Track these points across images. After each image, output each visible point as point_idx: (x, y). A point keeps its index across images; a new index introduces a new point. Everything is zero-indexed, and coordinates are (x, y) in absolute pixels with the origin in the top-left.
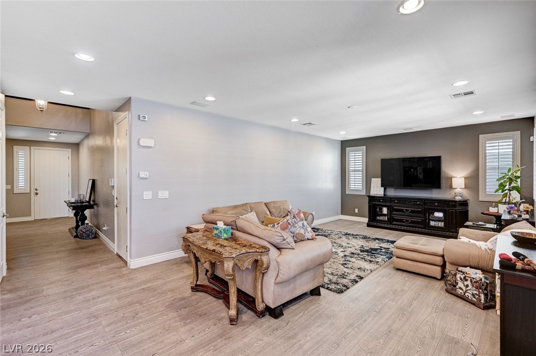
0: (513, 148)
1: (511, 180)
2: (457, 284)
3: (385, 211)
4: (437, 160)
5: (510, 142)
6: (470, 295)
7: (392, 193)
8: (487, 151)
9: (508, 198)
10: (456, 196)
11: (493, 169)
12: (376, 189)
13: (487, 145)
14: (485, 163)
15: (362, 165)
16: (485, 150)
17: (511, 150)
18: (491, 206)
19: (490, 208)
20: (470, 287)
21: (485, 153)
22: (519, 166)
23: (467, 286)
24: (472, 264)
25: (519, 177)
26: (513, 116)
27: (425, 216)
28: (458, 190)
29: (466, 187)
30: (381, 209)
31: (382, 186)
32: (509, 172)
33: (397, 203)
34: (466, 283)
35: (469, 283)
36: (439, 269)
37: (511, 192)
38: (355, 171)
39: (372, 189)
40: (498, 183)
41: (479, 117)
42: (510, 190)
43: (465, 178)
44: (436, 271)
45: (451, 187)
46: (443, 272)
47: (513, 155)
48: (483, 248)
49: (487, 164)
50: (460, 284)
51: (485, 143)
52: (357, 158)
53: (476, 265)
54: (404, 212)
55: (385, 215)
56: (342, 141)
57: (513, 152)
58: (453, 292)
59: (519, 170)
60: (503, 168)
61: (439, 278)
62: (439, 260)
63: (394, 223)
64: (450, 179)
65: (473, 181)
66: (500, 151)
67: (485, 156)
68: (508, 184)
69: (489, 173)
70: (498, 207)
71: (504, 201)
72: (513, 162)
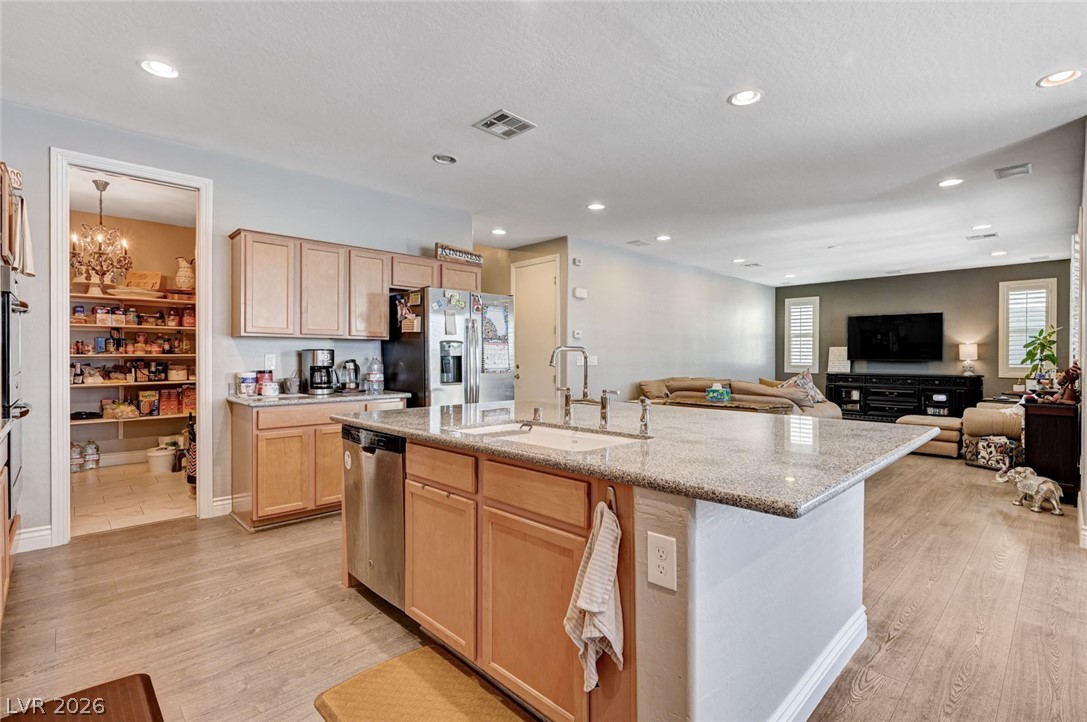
0: (1047, 302)
1: (1043, 346)
2: (979, 453)
3: (855, 395)
4: (936, 320)
5: (1042, 294)
6: (993, 462)
7: (863, 368)
8: (1011, 306)
9: (1038, 372)
10: (965, 371)
11: (1019, 331)
12: (837, 363)
13: (1011, 297)
14: (1008, 323)
15: (813, 326)
16: (1008, 304)
17: (1044, 304)
18: (1016, 384)
19: (1015, 386)
20: (994, 453)
21: (1008, 309)
22: (1055, 326)
23: (991, 453)
24: (995, 432)
25: (1054, 342)
26: (1047, 257)
27: (919, 401)
28: (968, 363)
29: (980, 358)
30: (849, 394)
31: (849, 359)
32: (1040, 335)
33: (876, 383)
34: (989, 450)
35: (993, 449)
36: (955, 445)
37: (1044, 363)
38: (801, 336)
39: (830, 363)
40: (1025, 351)
41: (999, 258)
42: (1041, 360)
43: (979, 345)
44: (952, 448)
45: (957, 358)
46: (960, 446)
47: (1047, 312)
48: (1008, 414)
49: (1010, 325)
50: (983, 453)
51: (1008, 295)
52: (804, 317)
53: (1000, 432)
54: (887, 396)
55: (855, 402)
56: (777, 289)
57: (1047, 307)
58: (975, 463)
59: (1054, 332)
60: (1033, 330)
61: (955, 456)
62: (955, 435)
63: (870, 413)
64: (957, 346)
65: (990, 350)
66: (1029, 305)
67: (1008, 313)
68: (1039, 351)
69: (1012, 337)
70: (1025, 384)
71: (1033, 376)
72: (1047, 322)
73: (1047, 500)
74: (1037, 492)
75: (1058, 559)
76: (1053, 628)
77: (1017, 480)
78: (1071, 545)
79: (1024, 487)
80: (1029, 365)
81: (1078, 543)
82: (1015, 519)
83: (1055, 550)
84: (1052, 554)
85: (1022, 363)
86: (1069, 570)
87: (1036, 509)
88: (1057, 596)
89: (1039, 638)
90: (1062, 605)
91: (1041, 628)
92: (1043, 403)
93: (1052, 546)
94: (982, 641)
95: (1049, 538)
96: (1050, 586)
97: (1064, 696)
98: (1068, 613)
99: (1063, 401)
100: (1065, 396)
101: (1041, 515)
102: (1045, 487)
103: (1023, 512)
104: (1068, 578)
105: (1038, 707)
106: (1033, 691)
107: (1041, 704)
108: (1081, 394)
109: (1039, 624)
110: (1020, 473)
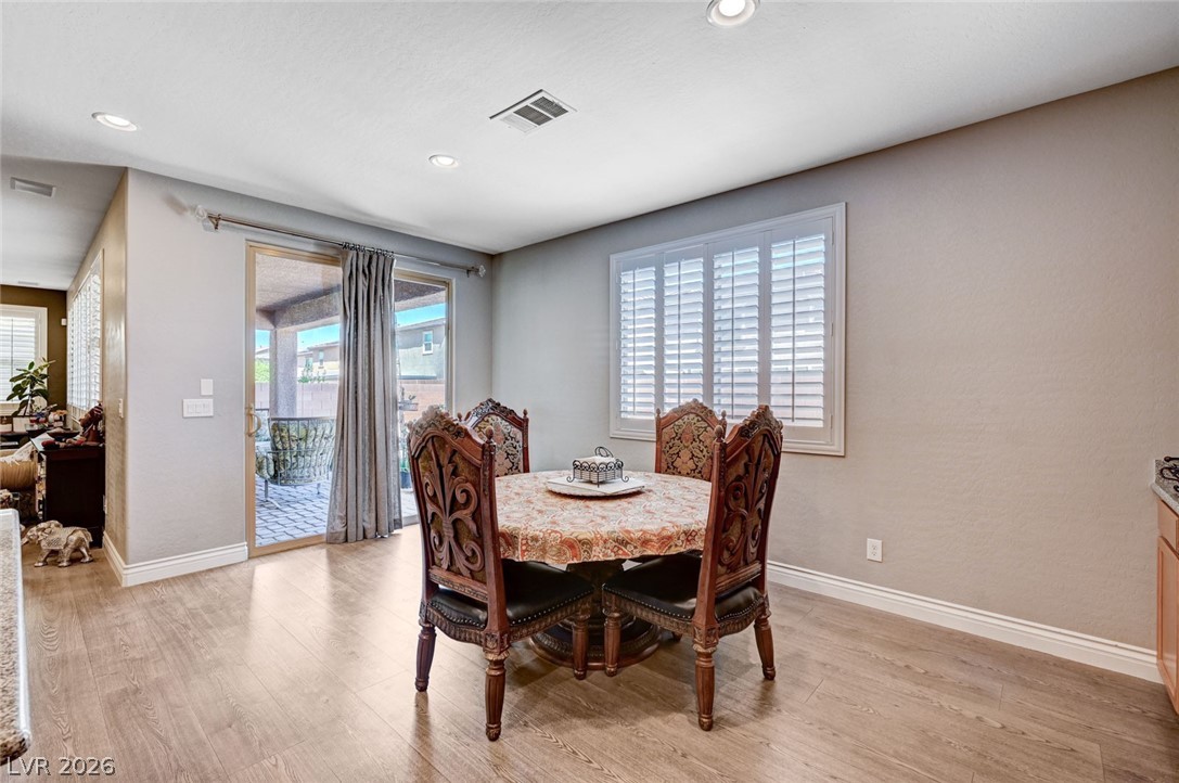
0: (36, 332)
1: (33, 381)
5: (31, 322)
9: (29, 408)
17: (33, 334)
25: (45, 376)
32: (30, 367)
37: (34, 398)
40: (11, 385)
42: (32, 396)
47: (37, 343)
57: (36, 338)
59: (45, 366)
60: (22, 362)
66: (15, 333)
68: (29, 385)
70: (12, 422)
71: (22, 413)
72: (36, 353)
73: (77, 549)
74: (66, 545)
75: (110, 609)
76: (135, 683)
77: (41, 538)
78: (114, 589)
79: (49, 544)
80: (16, 401)
81: (120, 585)
82: (46, 584)
83: (101, 601)
84: (100, 606)
85: (8, 399)
86: (123, 615)
87: (65, 564)
88: (124, 648)
89: (128, 701)
90: (133, 654)
91: (125, 690)
92: (65, 447)
93: (97, 597)
94: (74, 746)
95: (90, 590)
96: (113, 641)
97: (174, 743)
98: (141, 659)
99: (88, 443)
100: (90, 438)
101: (71, 568)
102: (74, 538)
103: (53, 572)
104: (126, 624)
105: (159, 772)
106: (148, 760)
107: (160, 766)
108: (104, 435)
109: (122, 687)
110: (43, 530)
